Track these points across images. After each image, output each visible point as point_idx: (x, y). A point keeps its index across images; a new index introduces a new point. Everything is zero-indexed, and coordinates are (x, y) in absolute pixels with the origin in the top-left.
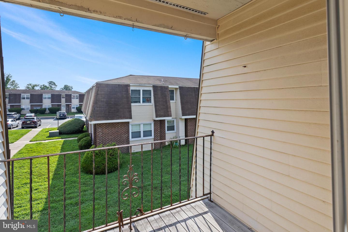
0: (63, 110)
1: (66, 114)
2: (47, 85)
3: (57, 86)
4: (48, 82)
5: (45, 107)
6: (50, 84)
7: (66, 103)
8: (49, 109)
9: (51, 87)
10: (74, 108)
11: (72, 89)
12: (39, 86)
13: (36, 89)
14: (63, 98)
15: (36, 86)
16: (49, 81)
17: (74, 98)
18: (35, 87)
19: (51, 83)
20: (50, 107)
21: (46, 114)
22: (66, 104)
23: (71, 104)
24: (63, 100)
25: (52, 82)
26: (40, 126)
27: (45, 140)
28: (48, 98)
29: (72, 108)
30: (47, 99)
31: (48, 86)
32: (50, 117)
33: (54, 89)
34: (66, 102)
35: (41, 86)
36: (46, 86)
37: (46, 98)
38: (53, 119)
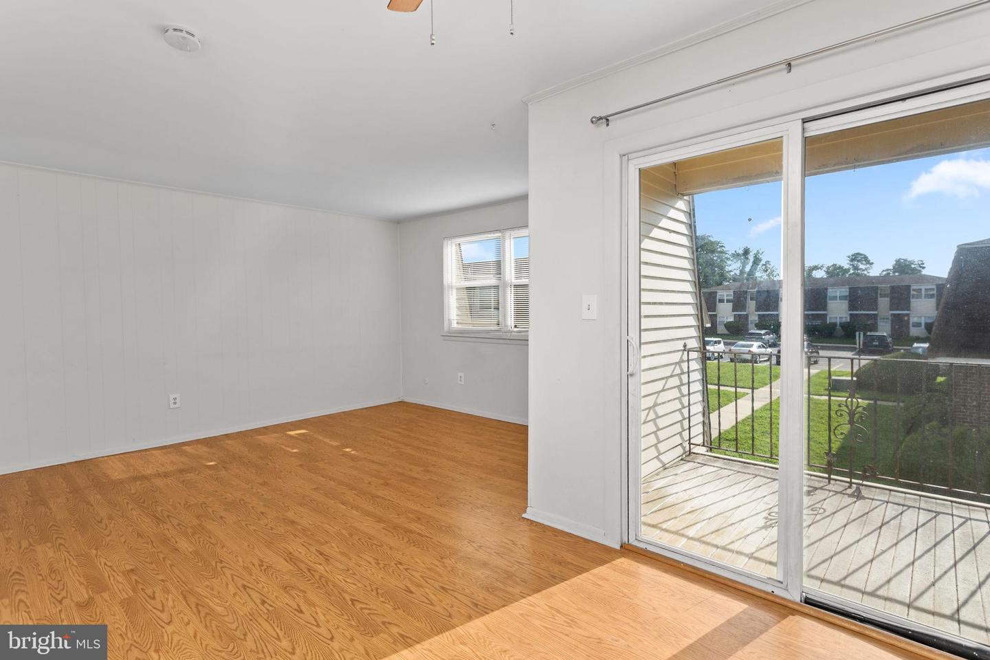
0: (884, 330)
1: (889, 340)
2: (846, 264)
3: (872, 263)
4: (849, 257)
5: (833, 321)
6: (852, 260)
7: (891, 310)
8: (843, 326)
9: (856, 268)
10: (918, 325)
11: (924, 268)
12: (824, 269)
13: (817, 277)
14: (885, 296)
15: (816, 268)
16: (850, 254)
17: (919, 297)
18: (814, 272)
19: (856, 258)
20: (844, 320)
21: (837, 337)
22: (892, 314)
23: (908, 315)
24: (884, 303)
25: (858, 254)
26: (816, 366)
27: (822, 395)
28: (842, 298)
29: (911, 326)
30: (838, 301)
31: (846, 266)
32: (843, 347)
33: (865, 272)
34: (893, 306)
35: (828, 268)
36: (840, 268)
37: (835, 298)
38: (852, 351)
